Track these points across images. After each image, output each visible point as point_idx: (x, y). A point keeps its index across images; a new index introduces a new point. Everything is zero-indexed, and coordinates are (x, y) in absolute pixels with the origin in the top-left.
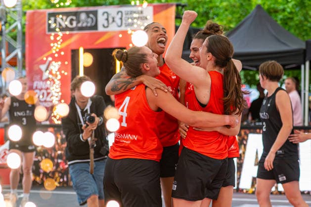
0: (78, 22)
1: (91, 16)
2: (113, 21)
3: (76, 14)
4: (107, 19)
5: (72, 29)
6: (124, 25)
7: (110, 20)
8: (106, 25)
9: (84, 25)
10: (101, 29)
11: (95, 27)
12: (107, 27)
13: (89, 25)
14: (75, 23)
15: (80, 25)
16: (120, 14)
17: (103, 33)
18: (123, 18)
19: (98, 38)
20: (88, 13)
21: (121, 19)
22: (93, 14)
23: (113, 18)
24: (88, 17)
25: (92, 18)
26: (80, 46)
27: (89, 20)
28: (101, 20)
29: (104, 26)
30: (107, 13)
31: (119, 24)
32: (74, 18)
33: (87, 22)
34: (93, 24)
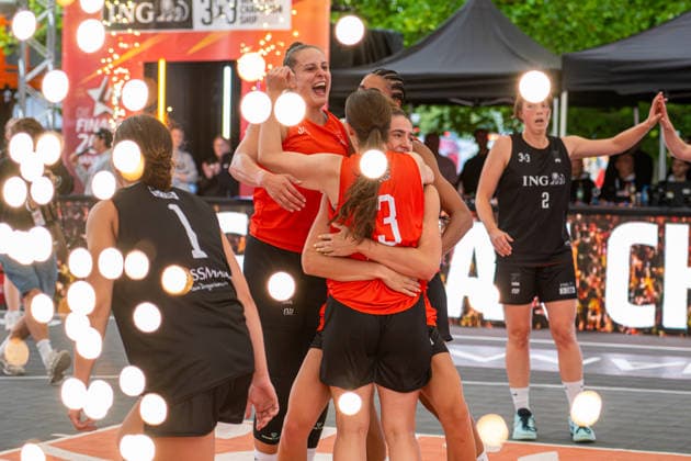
0: (158, 13)
2: (220, 12)
4: (210, 10)
5: (146, 26)
6: (238, 21)
7: (215, 10)
8: (207, 20)
9: (169, 19)
10: (198, 26)
11: (188, 23)
12: (210, 23)
13: (177, 19)
14: (151, 15)
15: (161, 19)
16: (232, 1)
17: (204, 35)
18: (238, 9)
19: (195, 43)
21: (234, 9)
23: (221, 8)
24: (176, 4)
25: (183, 8)
26: (160, 57)
27: (178, 10)
28: (199, 10)
29: (203, 21)
31: (231, 18)
32: (150, 5)
33: (175, 15)
34: (186, 17)
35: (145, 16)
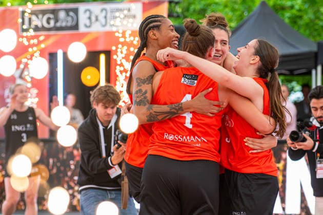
1: (71, 14)
2: (97, 19)
3: (54, 12)
4: (90, 18)
5: (49, 29)
6: (108, 25)
7: (93, 18)
8: (88, 24)
9: (64, 24)
10: (82, 29)
11: (76, 27)
12: (90, 27)
13: (69, 24)
15: (58, 25)
16: (104, 12)
18: (108, 16)
19: (80, 40)
20: (67, 11)
21: (105, 17)
22: (74, 12)
23: (97, 17)
24: (68, 15)
25: (72, 17)
27: (69, 19)
28: (83, 19)
29: (86, 26)
30: (89, 10)
31: (104, 23)
32: (51, 16)
33: (67, 22)
34: (74, 23)
35: (48, 23)
